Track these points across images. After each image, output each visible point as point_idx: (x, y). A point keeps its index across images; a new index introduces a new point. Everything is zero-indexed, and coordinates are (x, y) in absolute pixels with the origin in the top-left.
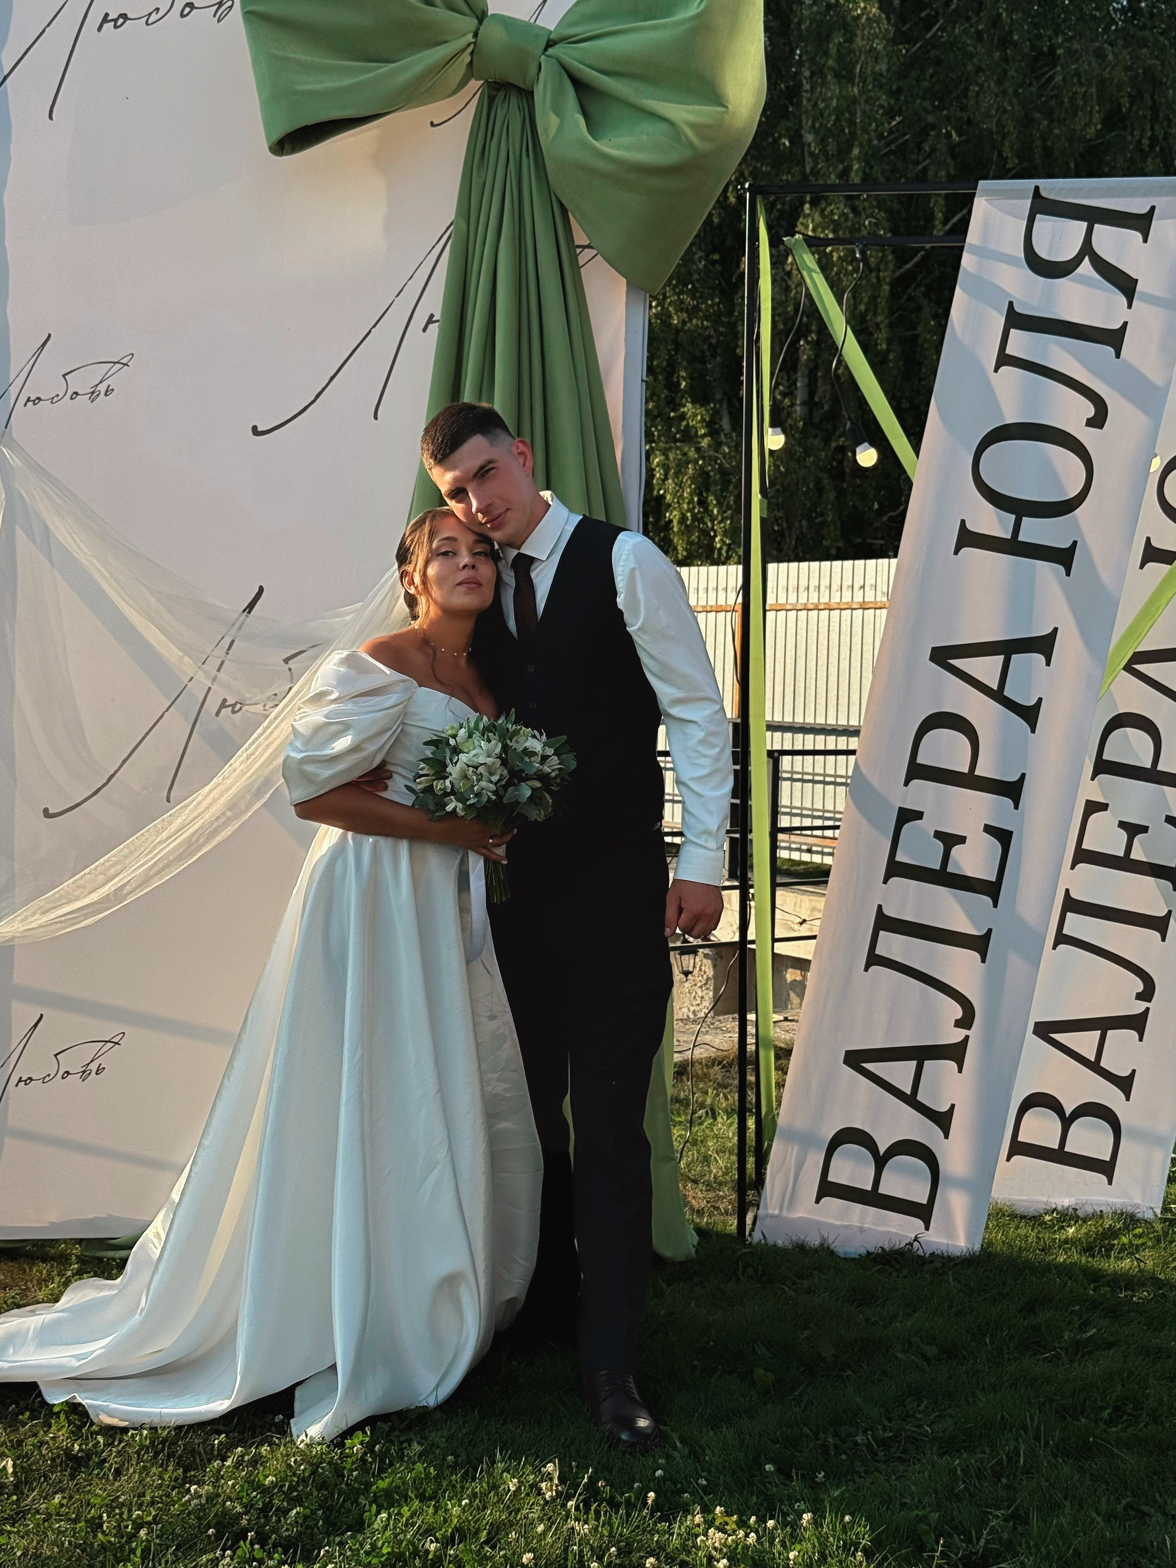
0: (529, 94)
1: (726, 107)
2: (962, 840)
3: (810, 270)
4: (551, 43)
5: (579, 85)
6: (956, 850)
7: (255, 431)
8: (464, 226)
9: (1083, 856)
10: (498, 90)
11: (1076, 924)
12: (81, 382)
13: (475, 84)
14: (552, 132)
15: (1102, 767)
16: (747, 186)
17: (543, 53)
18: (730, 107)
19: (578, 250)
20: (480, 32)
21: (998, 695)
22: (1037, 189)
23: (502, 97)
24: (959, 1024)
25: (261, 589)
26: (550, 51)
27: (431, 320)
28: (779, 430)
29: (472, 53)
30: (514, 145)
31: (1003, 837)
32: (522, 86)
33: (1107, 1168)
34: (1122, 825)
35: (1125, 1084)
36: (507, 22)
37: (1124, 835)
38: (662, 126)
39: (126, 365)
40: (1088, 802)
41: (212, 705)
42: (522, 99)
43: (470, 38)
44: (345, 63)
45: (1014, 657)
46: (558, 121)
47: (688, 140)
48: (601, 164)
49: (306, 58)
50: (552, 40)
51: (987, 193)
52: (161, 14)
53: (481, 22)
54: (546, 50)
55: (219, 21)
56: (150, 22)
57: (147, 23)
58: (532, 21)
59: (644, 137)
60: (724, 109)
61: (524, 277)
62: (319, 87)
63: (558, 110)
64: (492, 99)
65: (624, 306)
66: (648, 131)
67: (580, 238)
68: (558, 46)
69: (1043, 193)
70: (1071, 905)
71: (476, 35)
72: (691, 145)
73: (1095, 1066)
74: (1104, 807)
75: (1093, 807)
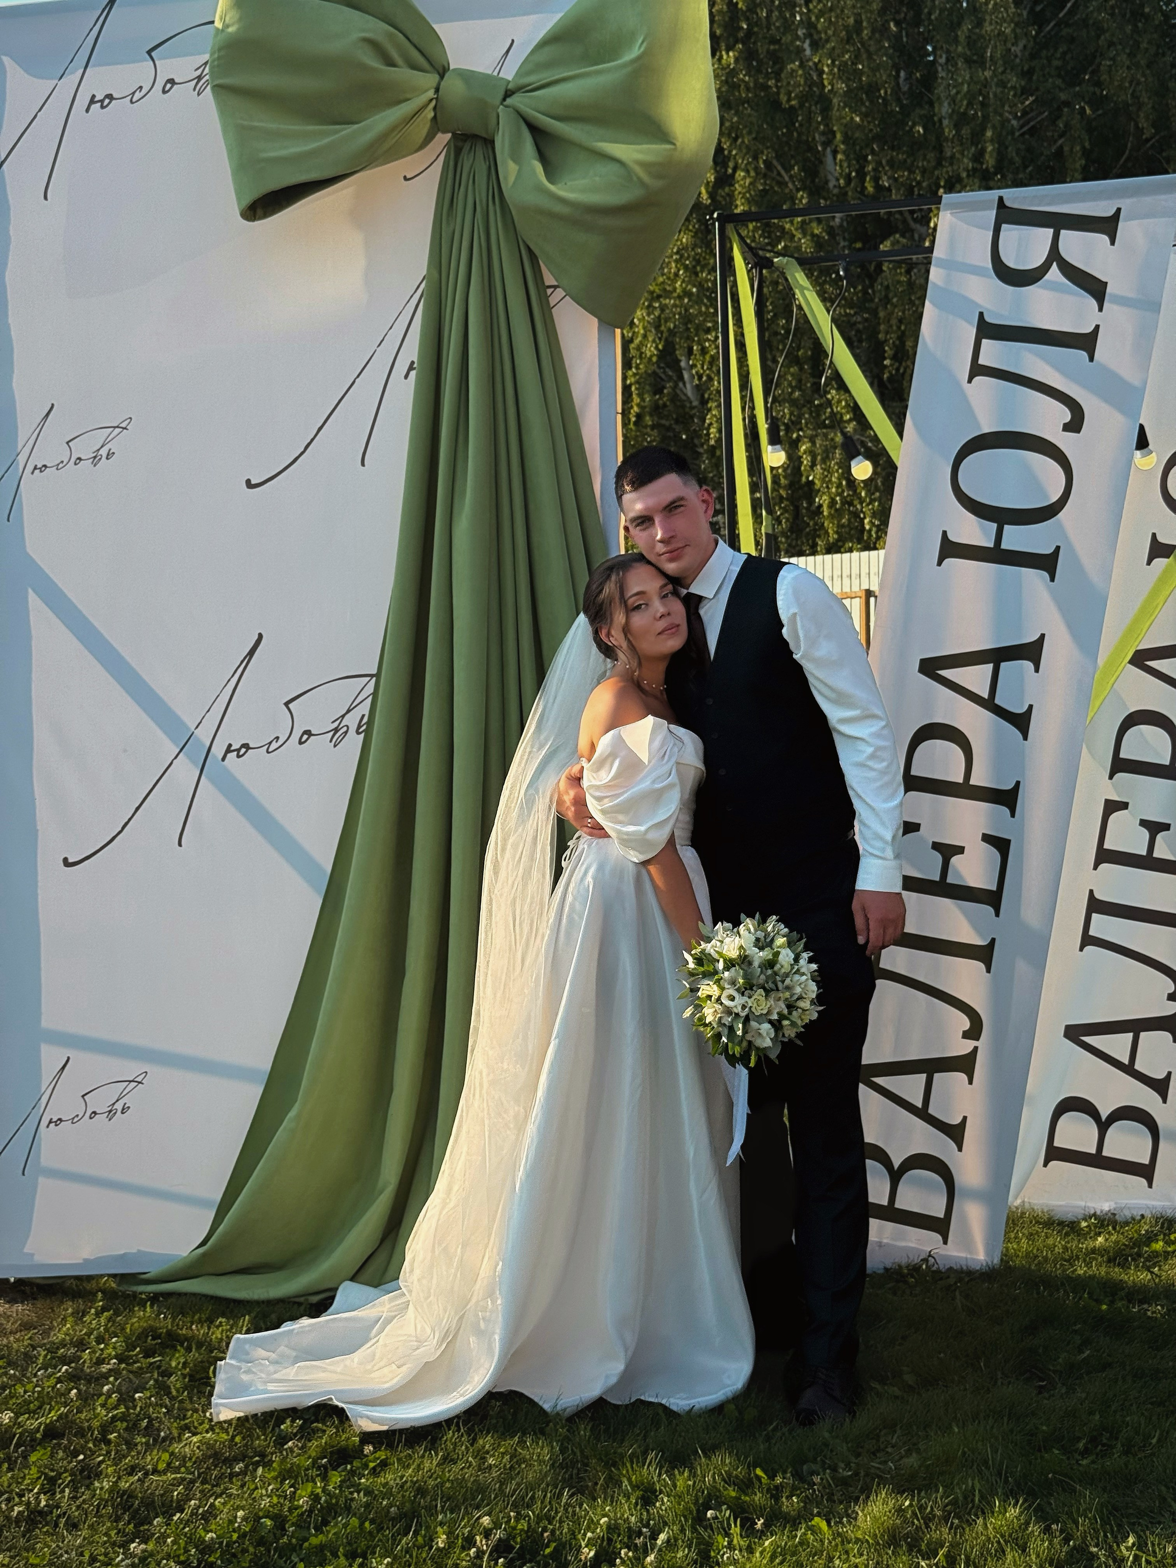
0: (489, 143)
1: (674, 144)
2: (960, 850)
3: (802, 289)
4: (509, 93)
5: (535, 130)
6: (955, 860)
7: (249, 485)
8: (436, 275)
9: (1104, 856)
10: (465, 141)
11: (1102, 926)
12: (84, 448)
13: (444, 138)
14: (512, 179)
15: (1120, 765)
16: (715, 215)
17: (502, 104)
18: (678, 144)
19: (549, 291)
20: (441, 87)
21: (989, 704)
22: (1001, 199)
23: (468, 148)
24: (966, 1035)
25: (260, 636)
26: (509, 101)
27: (411, 368)
28: (778, 447)
29: (435, 108)
30: (480, 194)
31: (1001, 845)
32: (484, 135)
33: (1146, 1172)
34: (1144, 823)
35: (1161, 1087)
36: (467, 76)
37: (1145, 834)
38: (613, 167)
39: (125, 428)
40: (1107, 801)
41: (218, 750)
42: (487, 148)
43: (431, 94)
44: (311, 128)
45: (1003, 664)
46: (517, 168)
47: (639, 178)
48: (558, 208)
49: (273, 126)
50: (510, 90)
51: (952, 206)
52: (144, 91)
53: (442, 77)
54: (504, 99)
55: (199, 94)
56: (134, 100)
57: (132, 102)
58: (495, 74)
59: (597, 179)
60: (672, 147)
61: (495, 320)
62: (283, 153)
63: (516, 157)
64: (458, 151)
65: (596, 342)
66: (600, 174)
67: (549, 280)
68: (516, 95)
69: (1008, 203)
70: (1095, 906)
71: (437, 90)
72: (642, 183)
73: (1129, 1069)
74: (1124, 806)
75: (1112, 807)
